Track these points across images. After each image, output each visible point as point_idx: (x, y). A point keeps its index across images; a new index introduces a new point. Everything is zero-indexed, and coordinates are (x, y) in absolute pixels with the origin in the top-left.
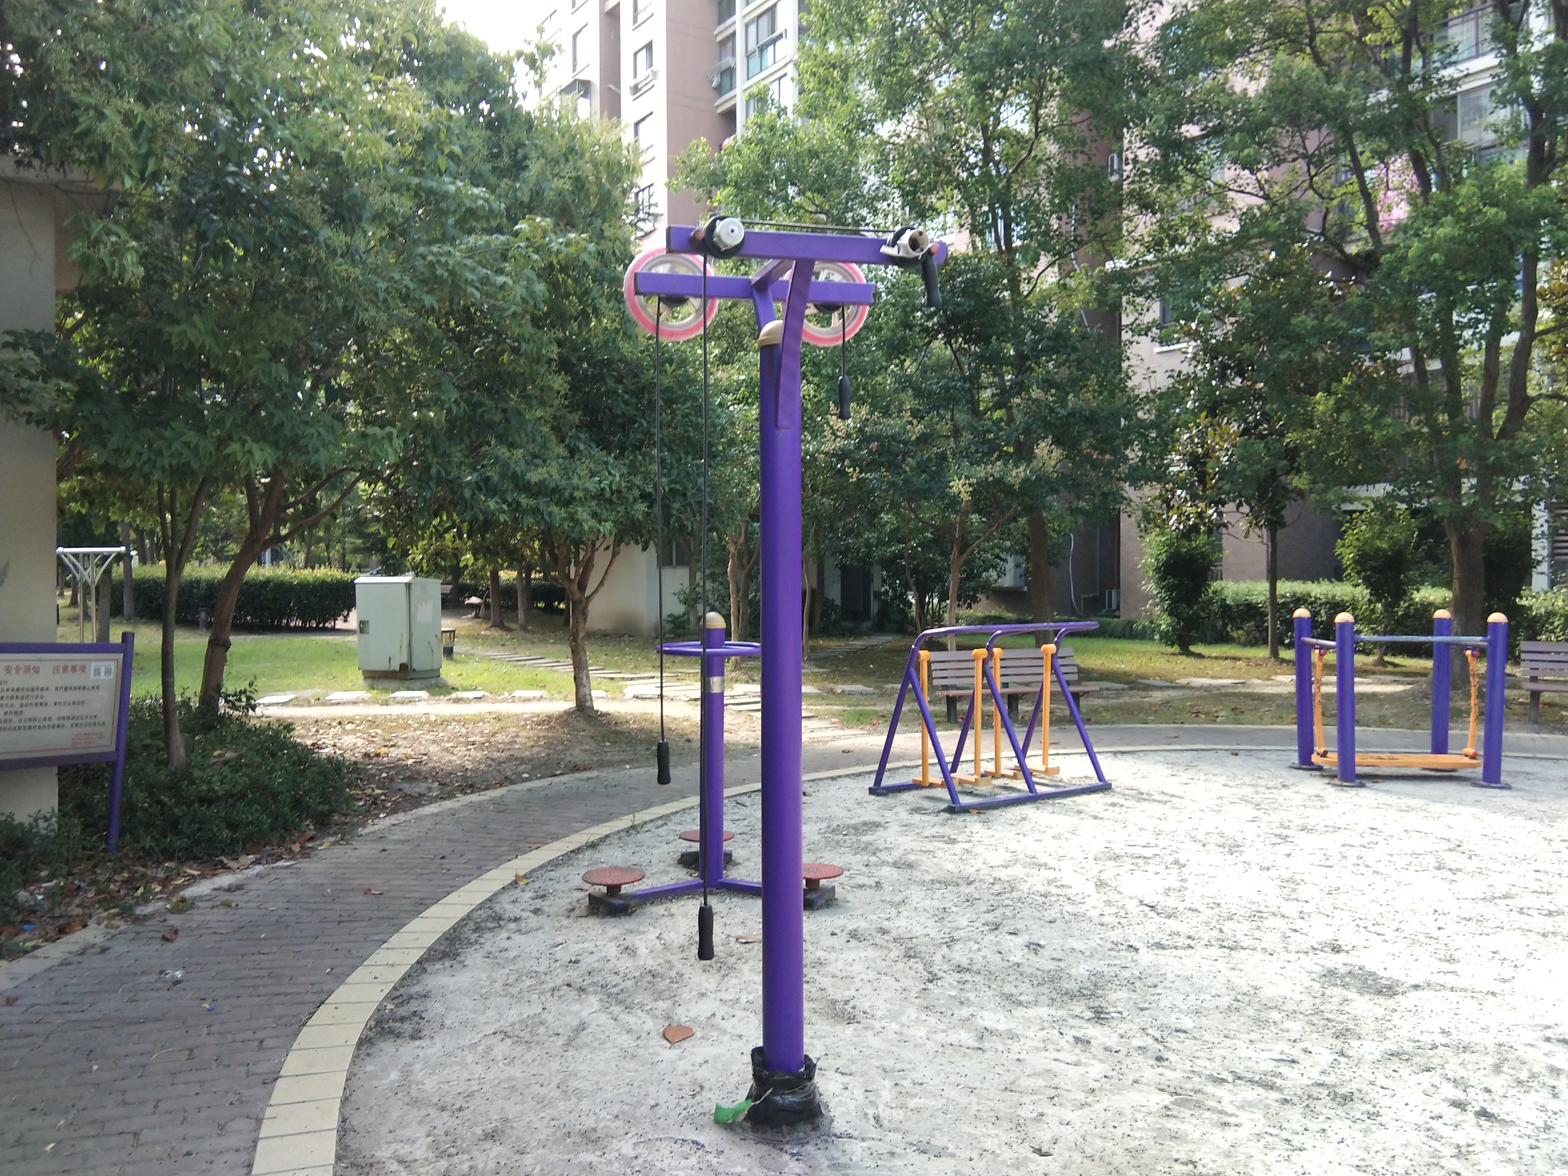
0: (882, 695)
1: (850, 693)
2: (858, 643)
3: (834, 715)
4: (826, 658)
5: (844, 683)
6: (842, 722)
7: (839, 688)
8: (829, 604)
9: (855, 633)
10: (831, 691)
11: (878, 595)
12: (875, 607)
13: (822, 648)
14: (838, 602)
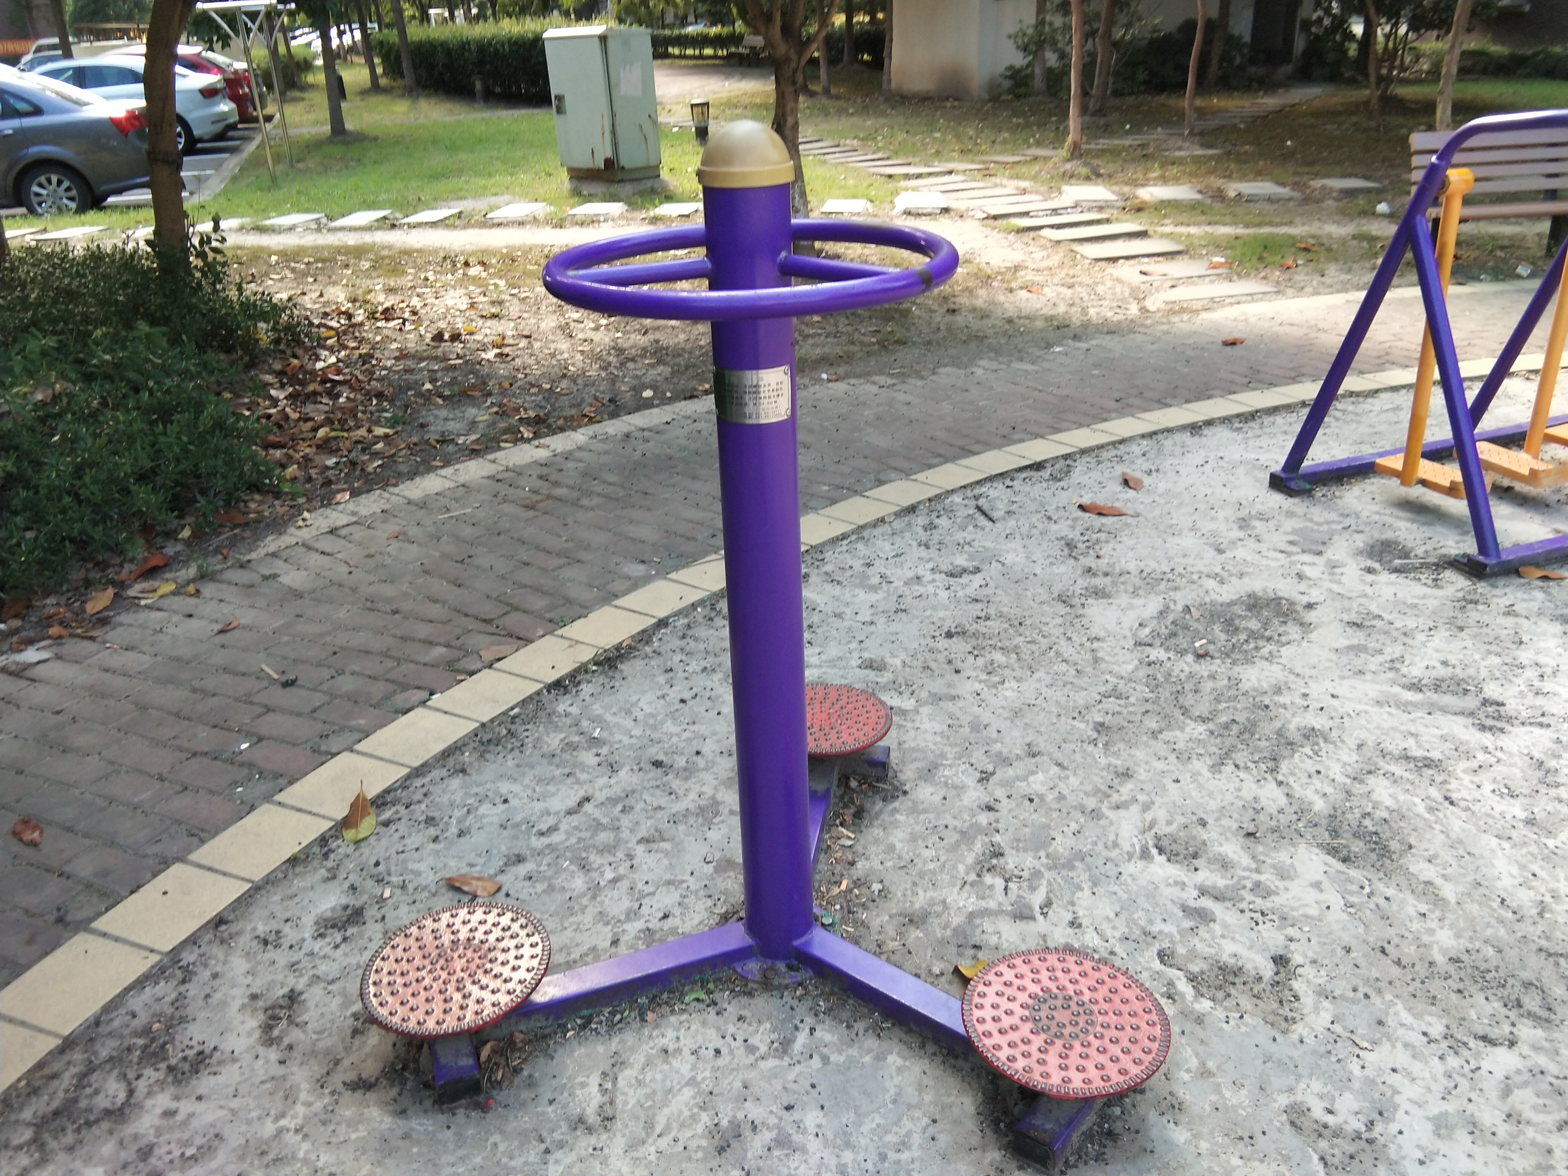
0: (1306, 200)
1: (1251, 199)
2: (1270, 102)
3: (1217, 245)
4: (1219, 130)
5: (1243, 178)
6: (1229, 264)
7: (1233, 189)
8: (1232, 42)
9: (1267, 85)
10: (1220, 195)
11: (1307, 25)
12: (1300, 44)
13: (1215, 112)
14: (1247, 38)
